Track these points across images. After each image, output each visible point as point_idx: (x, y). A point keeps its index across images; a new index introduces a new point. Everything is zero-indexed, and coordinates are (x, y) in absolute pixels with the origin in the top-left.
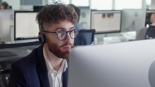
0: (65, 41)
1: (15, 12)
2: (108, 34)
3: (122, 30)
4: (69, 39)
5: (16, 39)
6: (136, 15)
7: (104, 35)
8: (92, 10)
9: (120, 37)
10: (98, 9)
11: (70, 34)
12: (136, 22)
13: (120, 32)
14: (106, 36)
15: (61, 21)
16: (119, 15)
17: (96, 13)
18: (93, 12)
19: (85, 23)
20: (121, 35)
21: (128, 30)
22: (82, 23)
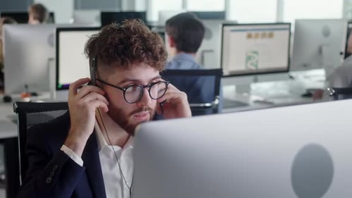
0: (140, 104)
1: (59, 30)
2: (260, 77)
3: (291, 68)
4: (146, 100)
5: (60, 86)
6: (326, 33)
7: (251, 78)
9: (290, 81)
10: (240, 22)
11: (149, 91)
12: (324, 49)
13: (287, 70)
14: (256, 81)
15: (134, 65)
17: (233, 31)
18: (226, 28)
19: (211, 51)
20: (291, 77)
21: (306, 67)
22: (203, 52)
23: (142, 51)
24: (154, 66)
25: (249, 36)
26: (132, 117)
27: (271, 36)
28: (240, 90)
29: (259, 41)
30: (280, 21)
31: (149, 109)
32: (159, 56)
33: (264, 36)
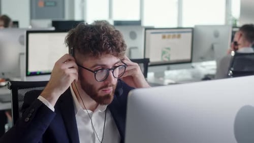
1: (28, 32)
2: (172, 66)
3: (193, 60)
5: (29, 73)
6: (216, 35)
7: (165, 67)
8: (147, 29)
9: (191, 70)
10: (156, 26)
11: (113, 72)
12: (216, 47)
13: (190, 62)
14: (169, 69)
16: (190, 35)
17: (152, 33)
18: (148, 31)
19: (136, 48)
20: (193, 67)
21: (203, 59)
22: (130, 49)
23: (109, 46)
24: (117, 56)
25: (164, 37)
26: (100, 91)
27: (179, 37)
28: (157, 76)
29: (171, 40)
30: (180, 26)
31: (113, 85)
32: (121, 49)
33: (174, 37)
